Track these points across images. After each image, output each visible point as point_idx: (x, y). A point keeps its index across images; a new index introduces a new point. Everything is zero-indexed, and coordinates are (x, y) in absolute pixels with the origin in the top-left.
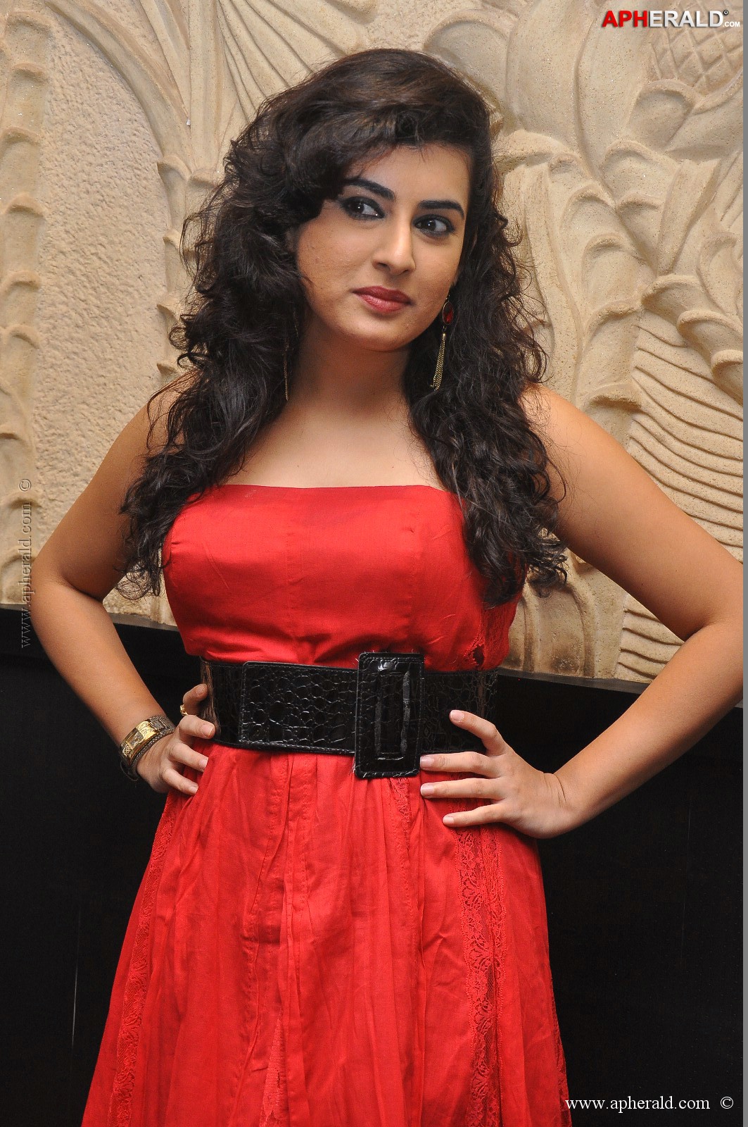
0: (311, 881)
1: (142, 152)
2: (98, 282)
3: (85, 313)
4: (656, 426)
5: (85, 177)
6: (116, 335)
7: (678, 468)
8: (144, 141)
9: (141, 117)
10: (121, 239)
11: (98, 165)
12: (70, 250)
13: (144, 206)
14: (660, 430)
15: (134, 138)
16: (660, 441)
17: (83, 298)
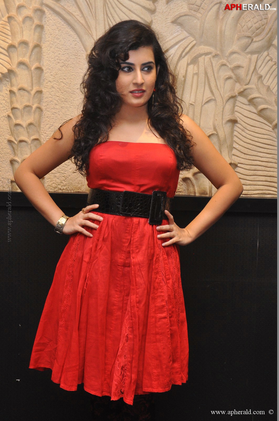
0: (137, 251)
1: (78, 51)
2: (63, 90)
3: (59, 100)
4: (242, 126)
5: (58, 58)
6: (70, 107)
7: (248, 138)
8: (79, 47)
9: (78, 40)
10: (71, 77)
11: (62, 54)
12: (52, 80)
13: (79, 67)
14: (243, 128)
15: (76, 46)
16: (243, 131)
17: (58, 96)
